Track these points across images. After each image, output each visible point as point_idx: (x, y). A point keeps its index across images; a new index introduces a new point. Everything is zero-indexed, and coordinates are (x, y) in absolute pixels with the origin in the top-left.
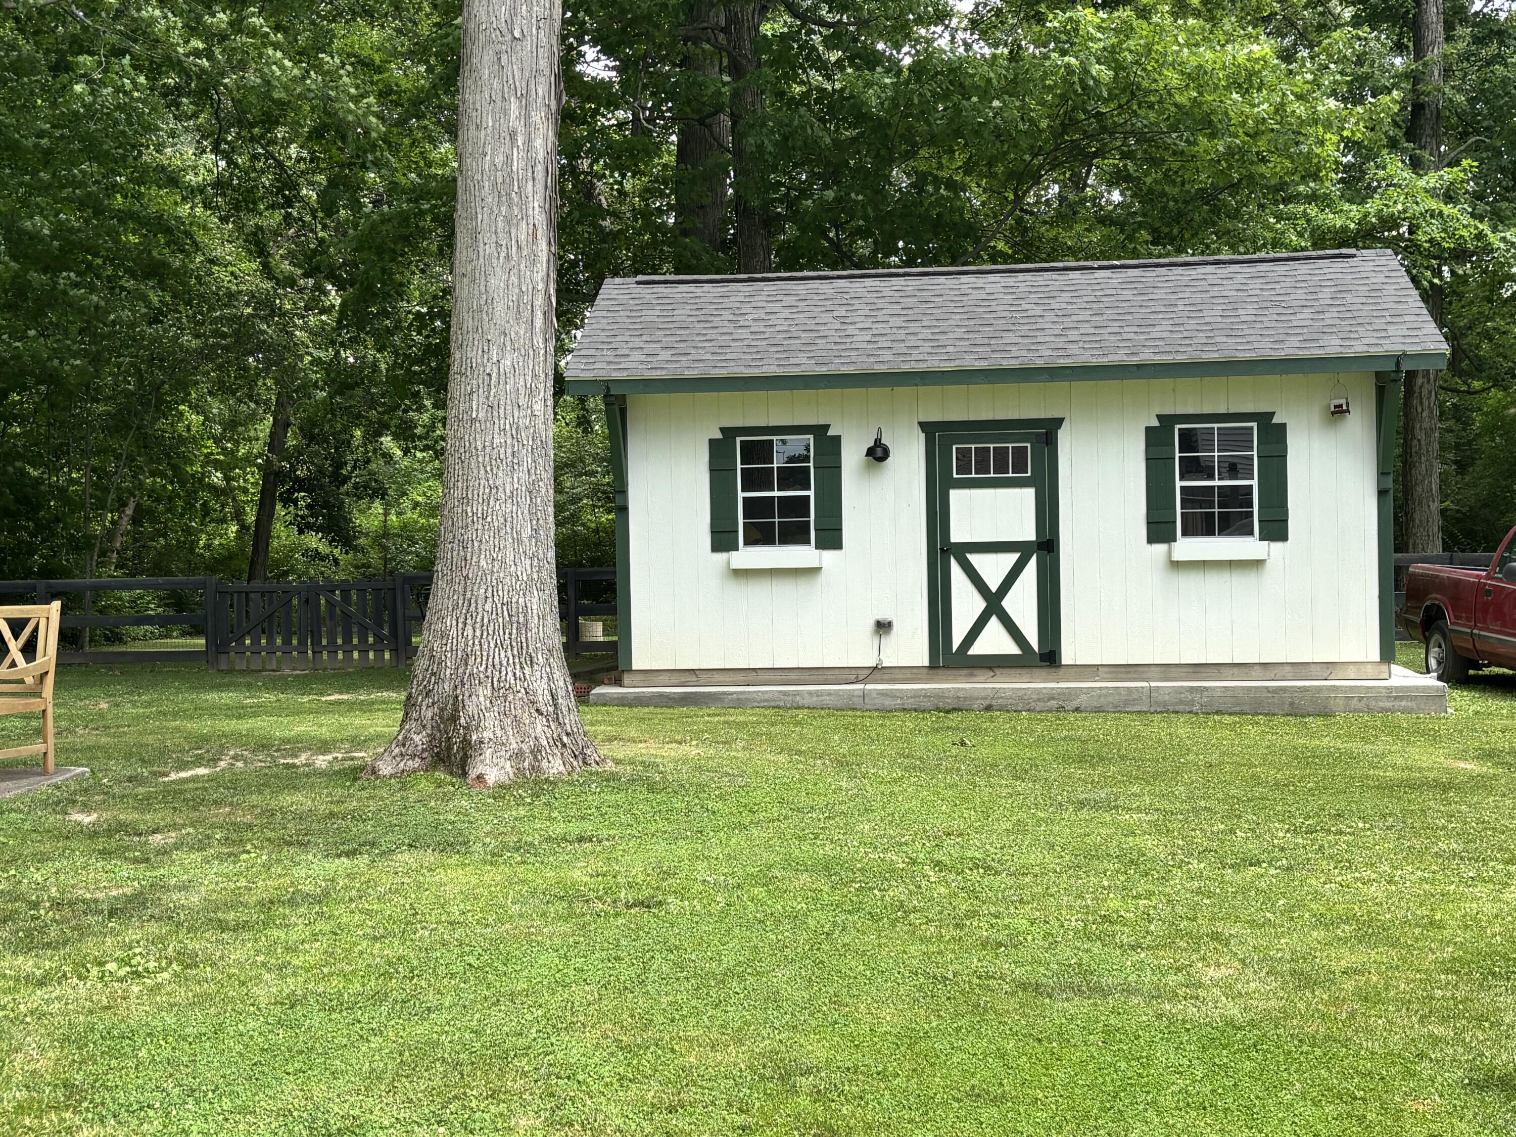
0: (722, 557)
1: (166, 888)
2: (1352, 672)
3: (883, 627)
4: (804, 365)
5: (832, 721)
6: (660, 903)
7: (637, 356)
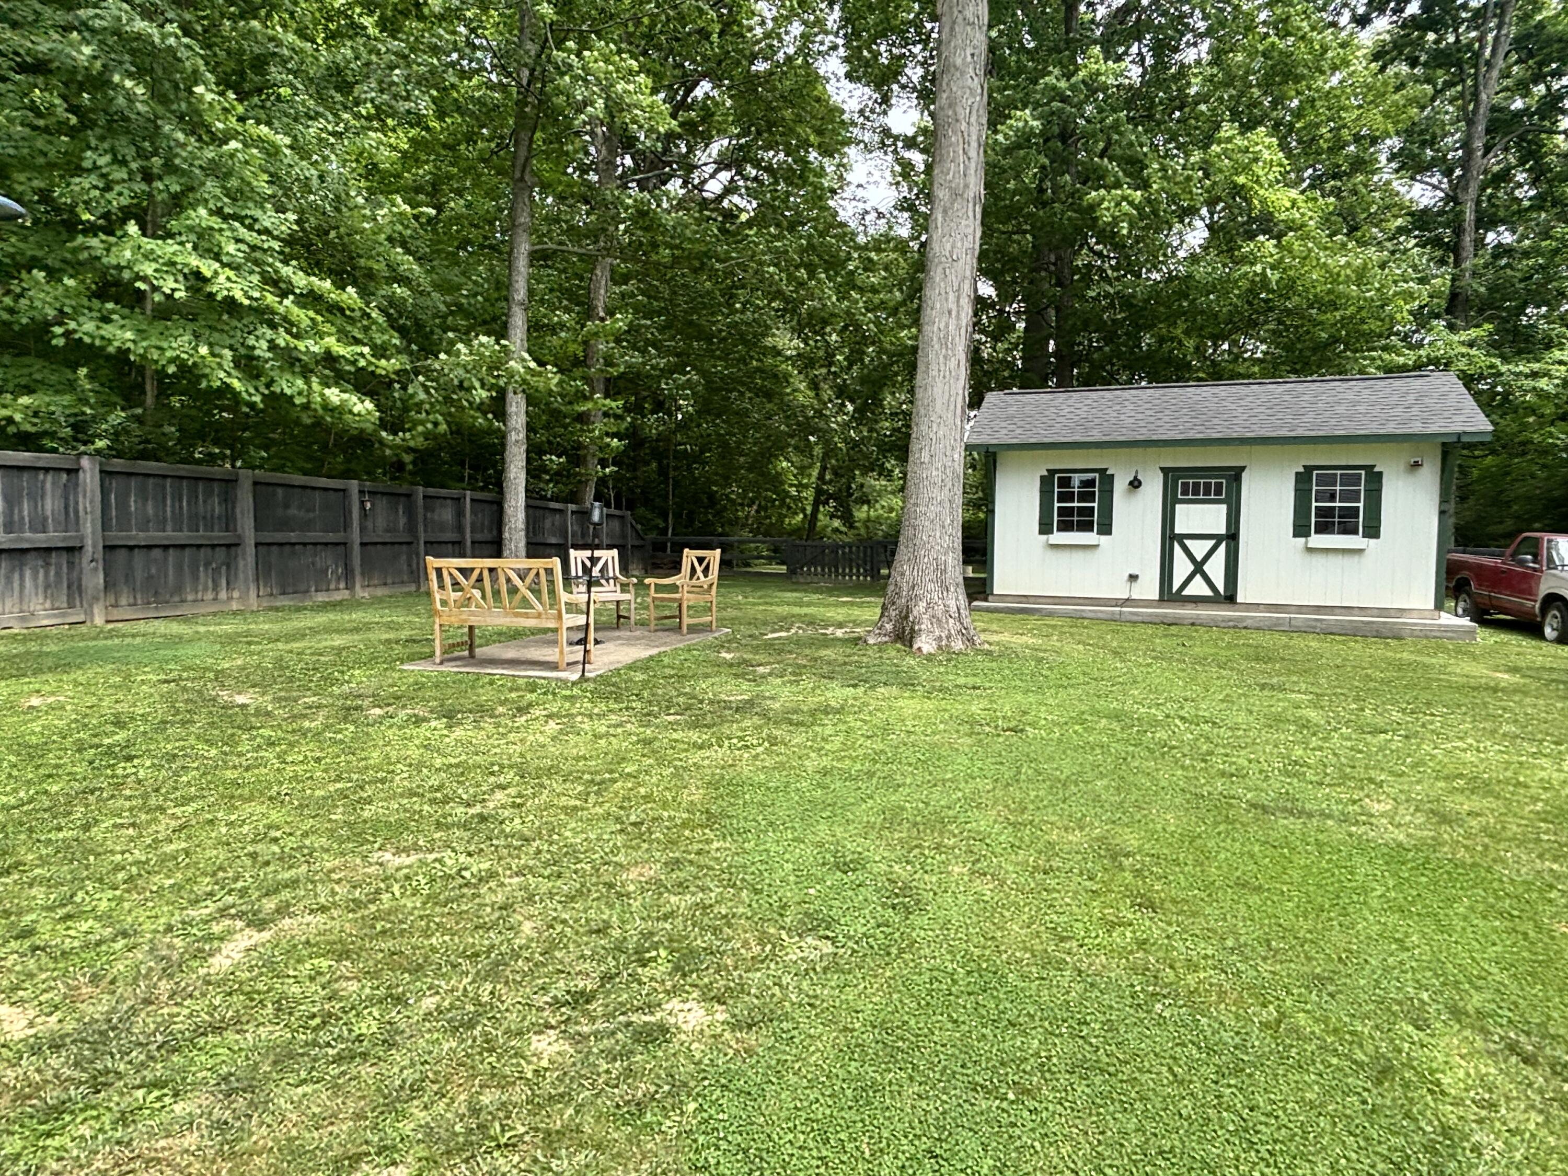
0: (1044, 537)
1: (765, 698)
2: (1415, 614)
3: (1133, 578)
4: (1096, 436)
5: (1103, 627)
6: (1022, 731)
7: (1004, 431)
